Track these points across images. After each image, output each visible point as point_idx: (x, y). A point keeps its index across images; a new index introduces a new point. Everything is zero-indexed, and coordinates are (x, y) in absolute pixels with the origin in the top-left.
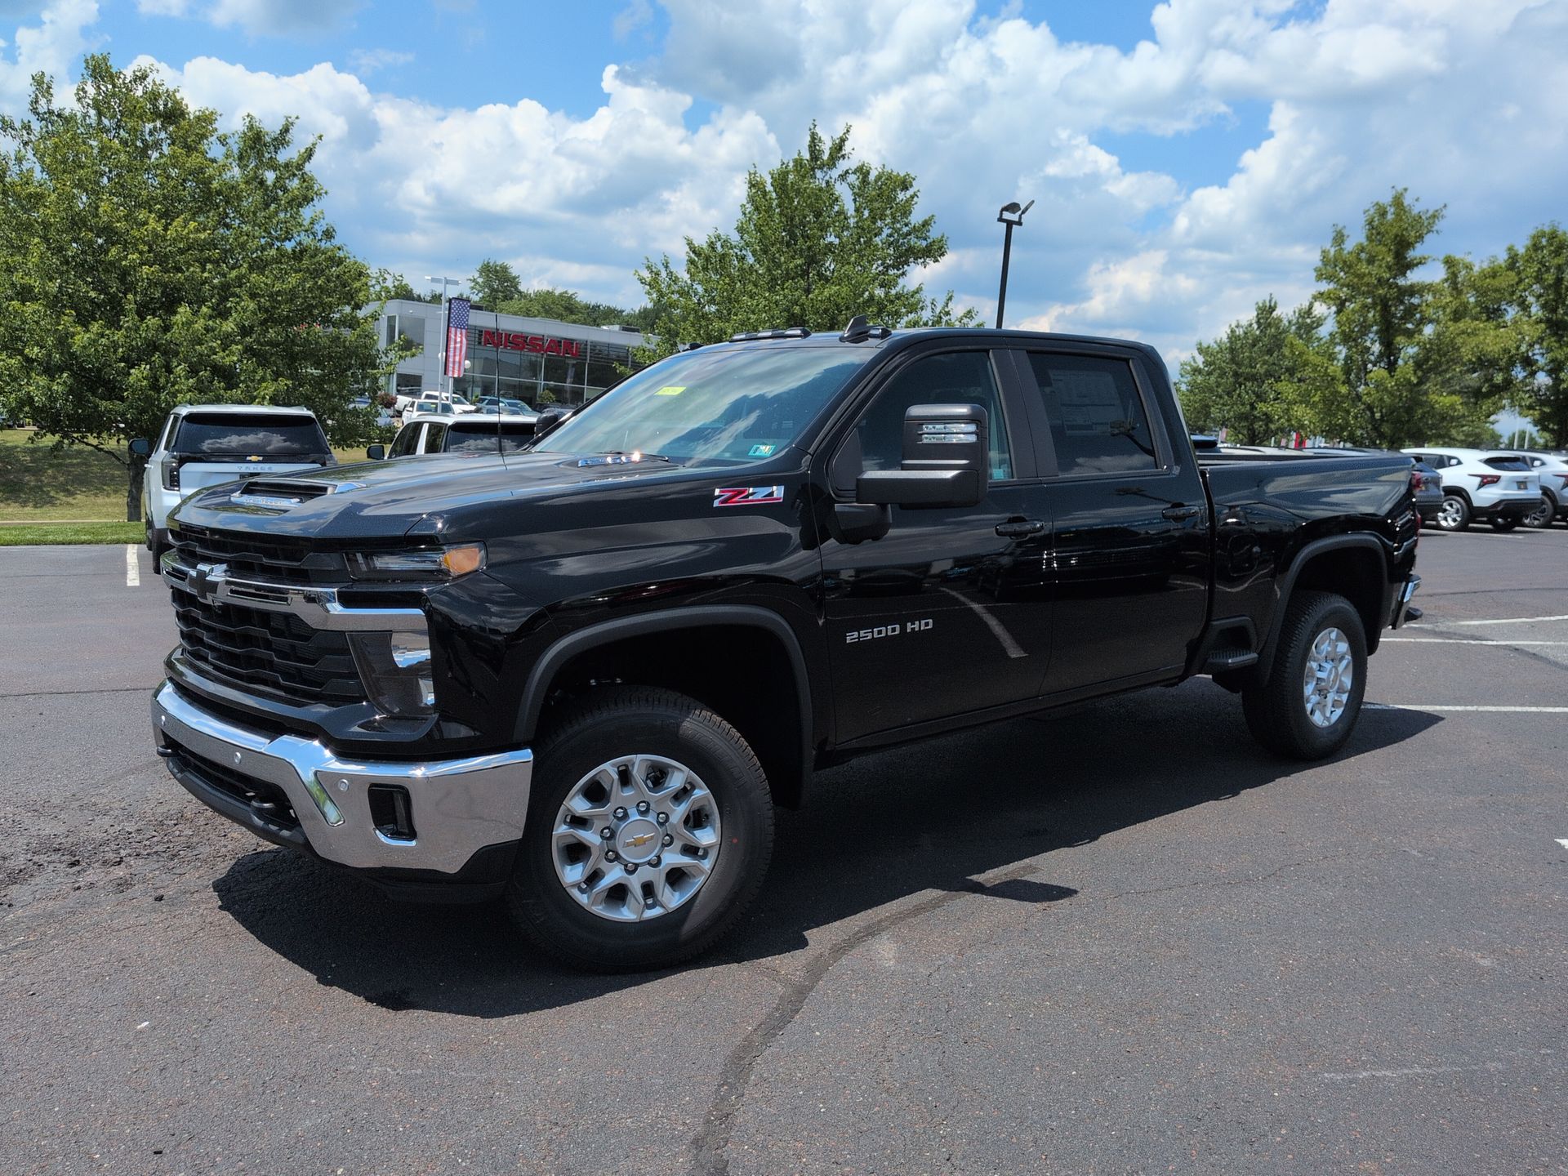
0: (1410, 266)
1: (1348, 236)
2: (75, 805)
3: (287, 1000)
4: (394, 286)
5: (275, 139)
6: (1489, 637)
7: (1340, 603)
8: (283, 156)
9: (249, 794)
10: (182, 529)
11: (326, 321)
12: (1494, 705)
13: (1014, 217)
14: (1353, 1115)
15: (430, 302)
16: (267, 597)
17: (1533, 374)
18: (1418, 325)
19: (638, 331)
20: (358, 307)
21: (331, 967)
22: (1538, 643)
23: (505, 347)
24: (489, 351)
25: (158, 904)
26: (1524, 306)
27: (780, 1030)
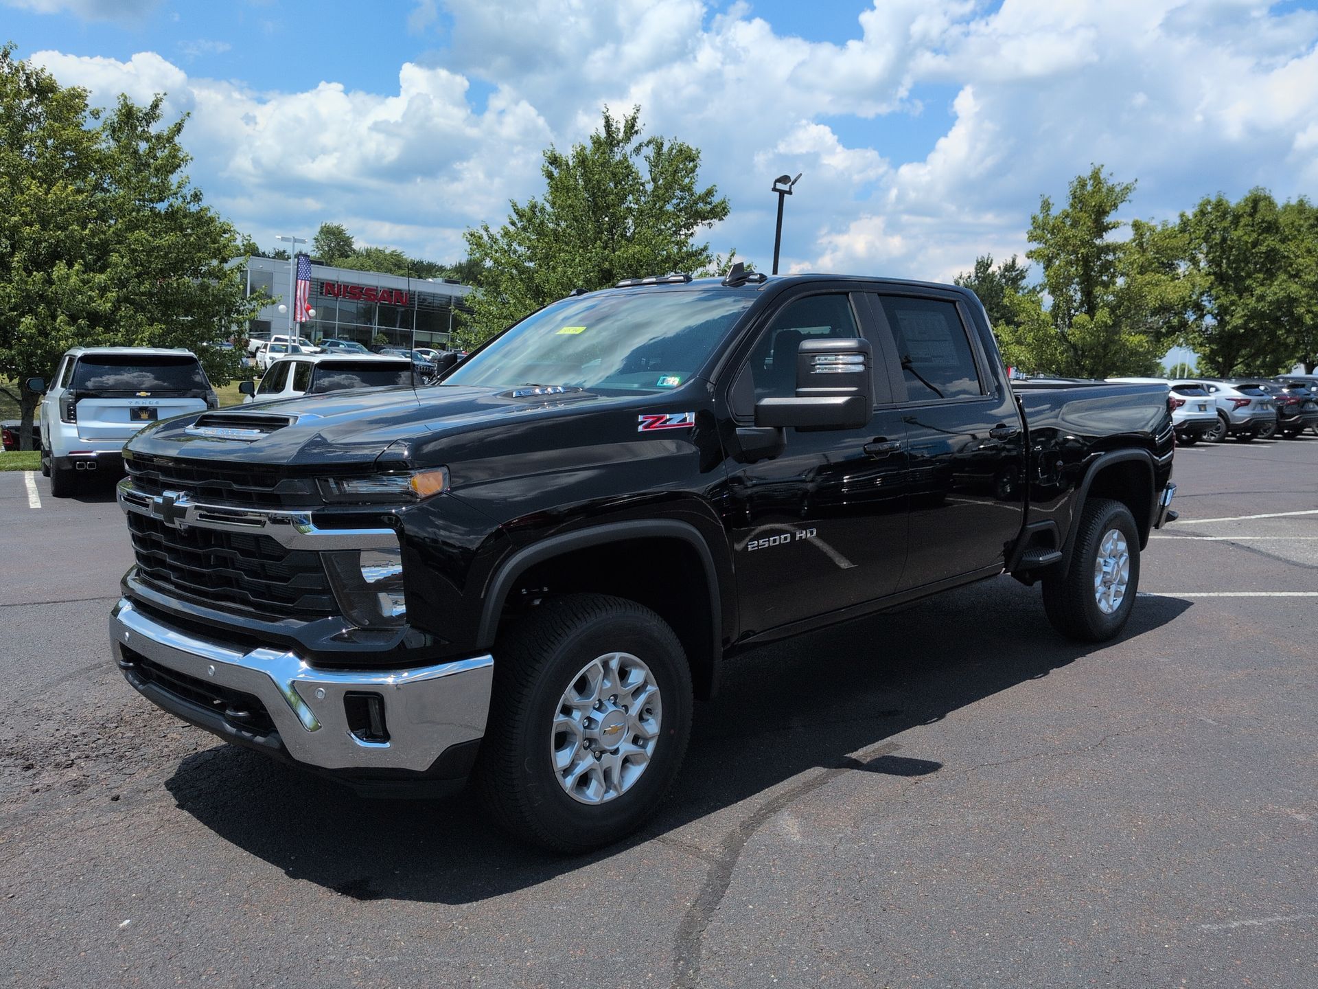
0: (1106, 228)
1: (1053, 204)
2: (19, 711)
3: (256, 893)
4: (243, 245)
5: (146, 114)
6: (1207, 533)
7: (1120, 508)
8: (154, 129)
9: (215, 702)
10: (135, 458)
11: (196, 273)
12: (1230, 591)
13: (785, 187)
14: (1238, 962)
15: (274, 258)
16: (227, 519)
17: (1202, 317)
18: (1112, 277)
19: (458, 283)
20: (224, 260)
21: (291, 860)
22: (1248, 538)
23: (344, 297)
24: (328, 300)
25: (115, 804)
26: (1194, 261)
27: (716, 904)
